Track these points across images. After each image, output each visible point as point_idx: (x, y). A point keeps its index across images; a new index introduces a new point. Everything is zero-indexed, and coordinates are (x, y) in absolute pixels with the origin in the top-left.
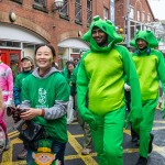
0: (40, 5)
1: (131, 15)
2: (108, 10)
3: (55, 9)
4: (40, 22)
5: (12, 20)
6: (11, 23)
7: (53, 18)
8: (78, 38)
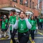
0: (21, 3)
2: (38, 5)
3: (25, 4)
4: (21, 7)
5: (15, 6)
7: (24, 6)
8: (30, 11)
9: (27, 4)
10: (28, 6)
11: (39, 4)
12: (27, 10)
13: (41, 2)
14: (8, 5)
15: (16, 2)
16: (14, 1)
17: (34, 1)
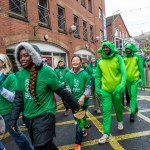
0: (62, 30)
2: (102, 32)
3: (71, 32)
4: (63, 40)
6: (45, 41)
7: (70, 37)
8: (86, 49)
9: (77, 31)
10: (78, 37)
11: (105, 31)
12: (77, 48)
13: (109, 25)
15: (49, 28)
16: (41, 26)
17: (92, 24)
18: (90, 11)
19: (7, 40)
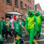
1: (38, 10)
3: (24, 9)
5: (17, 11)
11: (34, 9)
13: (36, 7)
14: (11, 10)
17: (31, 6)
18: (30, 3)
19: (5, 11)
